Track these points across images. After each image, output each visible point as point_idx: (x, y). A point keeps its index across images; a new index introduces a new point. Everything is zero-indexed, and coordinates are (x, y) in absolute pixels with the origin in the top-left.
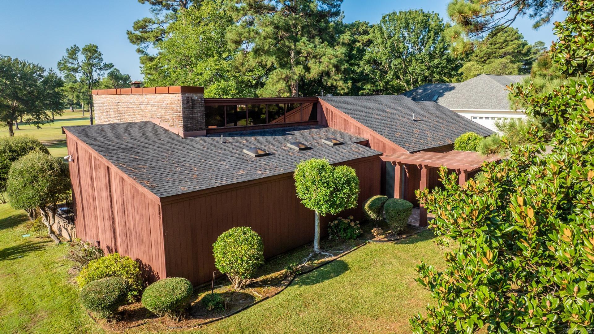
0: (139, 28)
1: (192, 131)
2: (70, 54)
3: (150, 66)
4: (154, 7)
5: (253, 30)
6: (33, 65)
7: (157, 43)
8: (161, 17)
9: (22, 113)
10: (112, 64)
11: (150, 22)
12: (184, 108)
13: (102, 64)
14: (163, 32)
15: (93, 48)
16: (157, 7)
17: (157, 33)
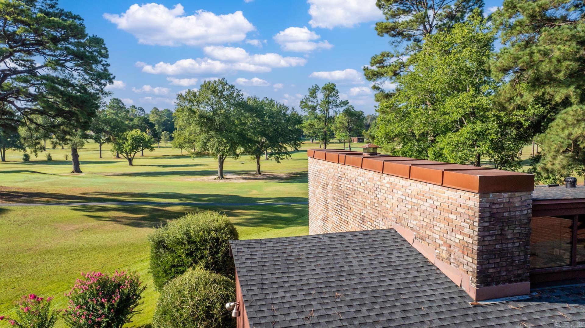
0: (377, 64)
1: (497, 283)
2: (311, 93)
3: (386, 105)
4: (394, 39)
5: (539, 51)
6: (280, 105)
7: (394, 78)
8: (401, 49)
9: (266, 148)
10: (347, 101)
11: (388, 56)
12: (483, 230)
13: (338, 102)
14: (402, 66)
15: (332, 86)
16: (397, 38)
17: (396, 66)
